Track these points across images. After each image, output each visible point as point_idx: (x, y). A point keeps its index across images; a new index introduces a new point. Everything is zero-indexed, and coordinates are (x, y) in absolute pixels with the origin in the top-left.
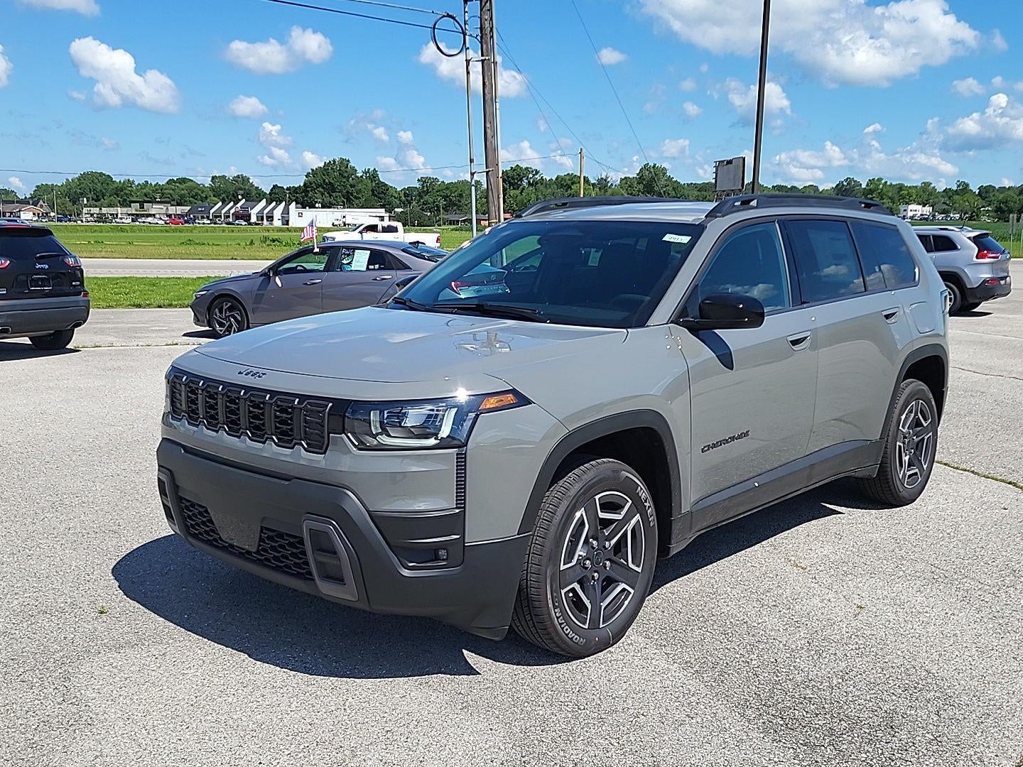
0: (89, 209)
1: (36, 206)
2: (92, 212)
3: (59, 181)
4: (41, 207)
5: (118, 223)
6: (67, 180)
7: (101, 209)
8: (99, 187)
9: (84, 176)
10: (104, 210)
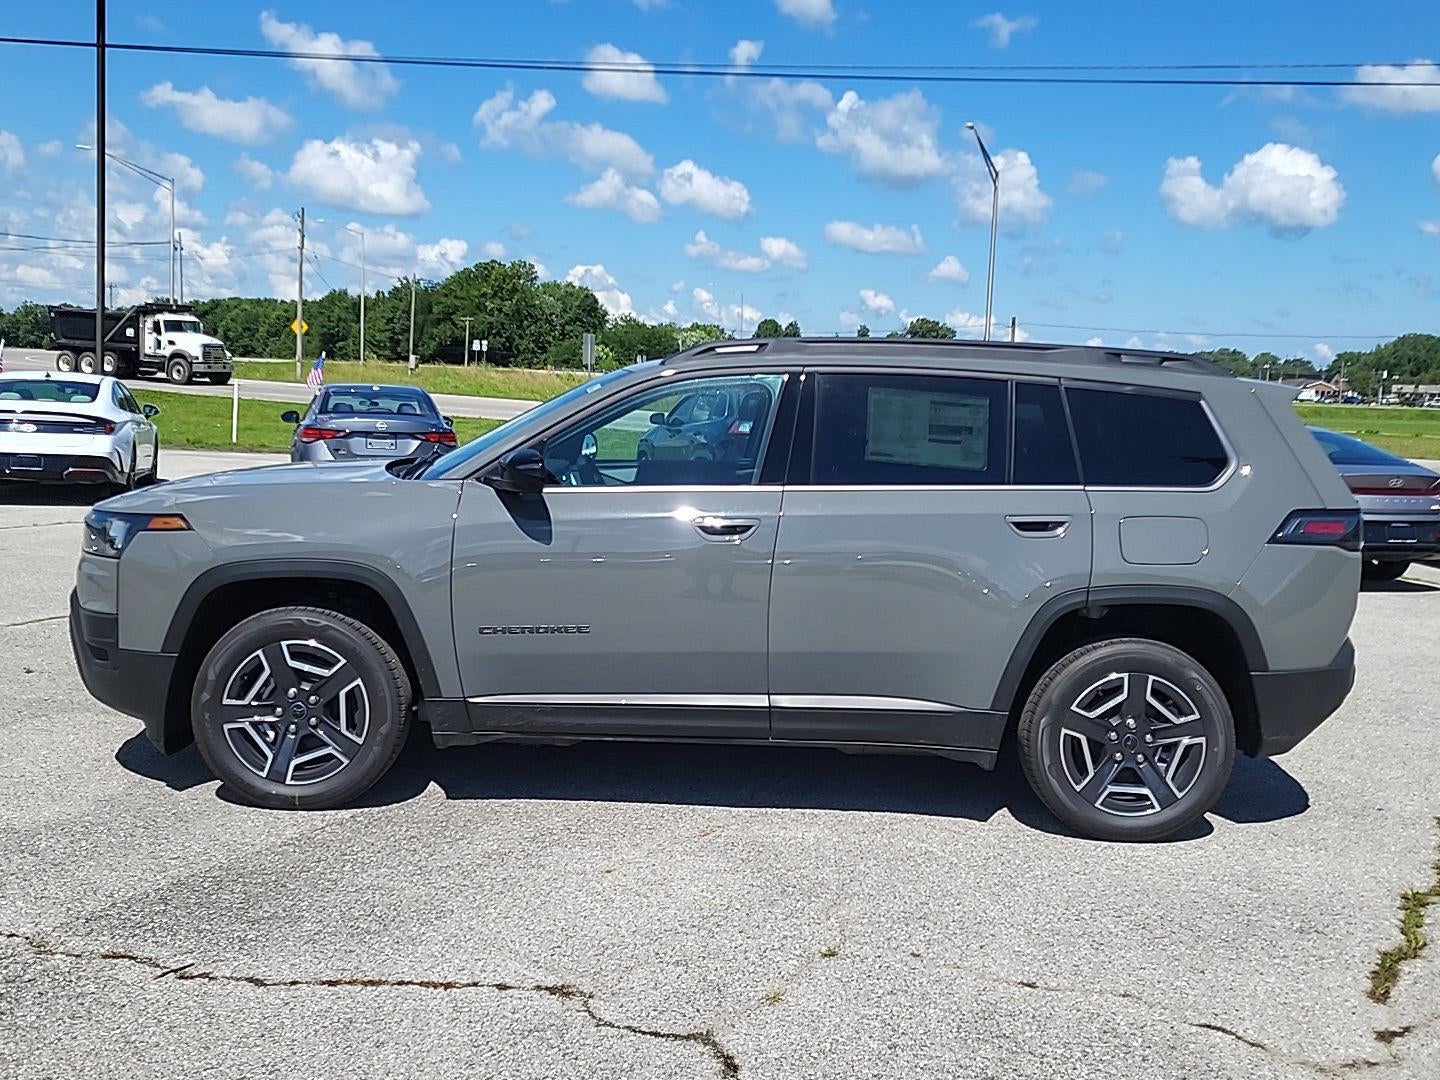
0: (1400, 386)
1: (1329, 382)
2: (1403, 391)
3: (1367, 348)
4: (1337, 382)
5: (1433, 406)
6: (1379, 346)
7: (1417, 387)
8: (1423, 355)
9: (1402, 340)
10: (1422, 389)
